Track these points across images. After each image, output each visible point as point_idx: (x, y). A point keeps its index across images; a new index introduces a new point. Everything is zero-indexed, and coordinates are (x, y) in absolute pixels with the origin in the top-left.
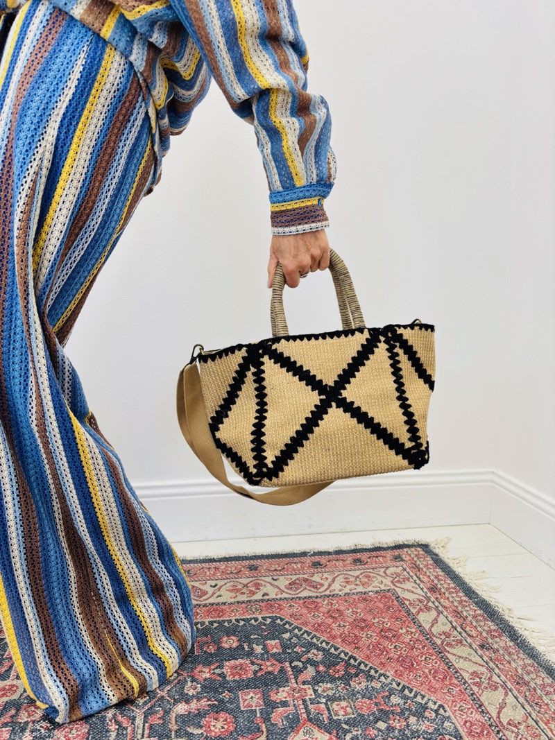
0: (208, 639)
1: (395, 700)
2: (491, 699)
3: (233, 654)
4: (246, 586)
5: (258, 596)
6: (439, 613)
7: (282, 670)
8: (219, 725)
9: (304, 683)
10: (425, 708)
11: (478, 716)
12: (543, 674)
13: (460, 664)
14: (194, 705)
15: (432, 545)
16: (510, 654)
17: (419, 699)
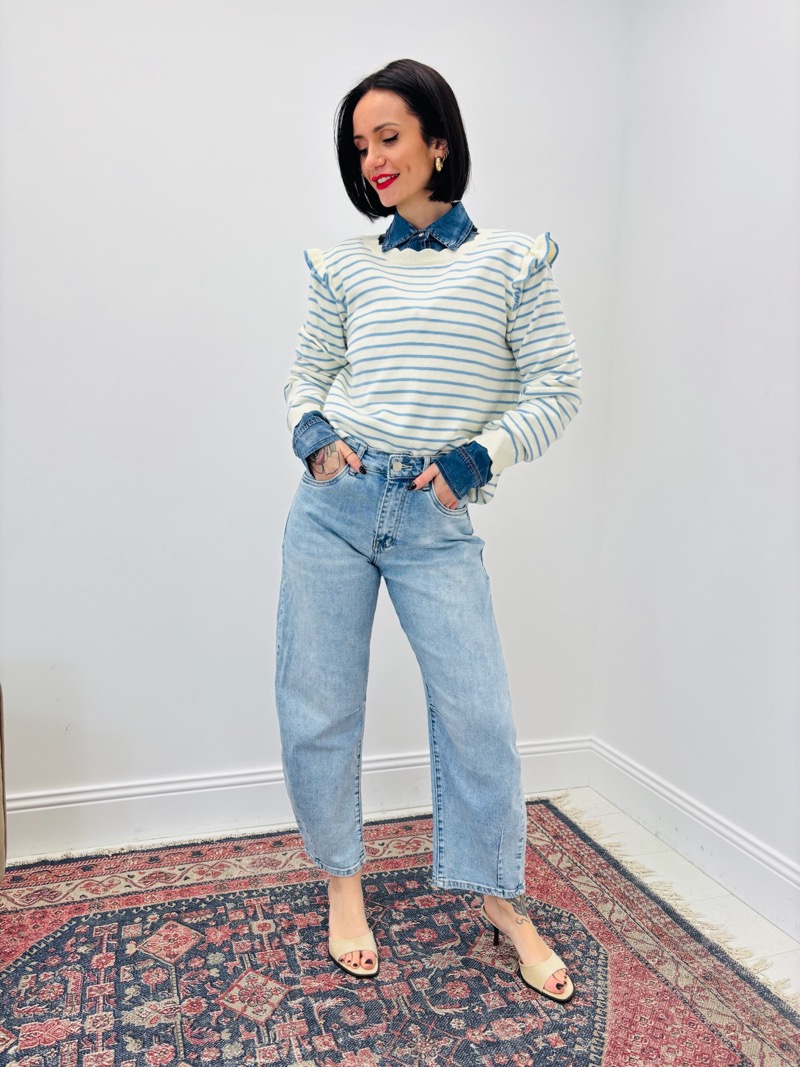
0: (394, 883)
1: (541, 912)
2: (605, 909)
3: (419, 892)
4: (408, 843)
5: (421, 850)
6: (563, 854)
7: (457, 900)
8: (427, 935)
9: (476, 907)
10: (561, 916)
11: (595, 919)
12: (638, 891)
13: (582, 888)
14: (404, 926)
15: (552, 802)
16: (615, 879)
17: (556, 911)
